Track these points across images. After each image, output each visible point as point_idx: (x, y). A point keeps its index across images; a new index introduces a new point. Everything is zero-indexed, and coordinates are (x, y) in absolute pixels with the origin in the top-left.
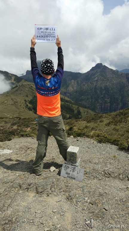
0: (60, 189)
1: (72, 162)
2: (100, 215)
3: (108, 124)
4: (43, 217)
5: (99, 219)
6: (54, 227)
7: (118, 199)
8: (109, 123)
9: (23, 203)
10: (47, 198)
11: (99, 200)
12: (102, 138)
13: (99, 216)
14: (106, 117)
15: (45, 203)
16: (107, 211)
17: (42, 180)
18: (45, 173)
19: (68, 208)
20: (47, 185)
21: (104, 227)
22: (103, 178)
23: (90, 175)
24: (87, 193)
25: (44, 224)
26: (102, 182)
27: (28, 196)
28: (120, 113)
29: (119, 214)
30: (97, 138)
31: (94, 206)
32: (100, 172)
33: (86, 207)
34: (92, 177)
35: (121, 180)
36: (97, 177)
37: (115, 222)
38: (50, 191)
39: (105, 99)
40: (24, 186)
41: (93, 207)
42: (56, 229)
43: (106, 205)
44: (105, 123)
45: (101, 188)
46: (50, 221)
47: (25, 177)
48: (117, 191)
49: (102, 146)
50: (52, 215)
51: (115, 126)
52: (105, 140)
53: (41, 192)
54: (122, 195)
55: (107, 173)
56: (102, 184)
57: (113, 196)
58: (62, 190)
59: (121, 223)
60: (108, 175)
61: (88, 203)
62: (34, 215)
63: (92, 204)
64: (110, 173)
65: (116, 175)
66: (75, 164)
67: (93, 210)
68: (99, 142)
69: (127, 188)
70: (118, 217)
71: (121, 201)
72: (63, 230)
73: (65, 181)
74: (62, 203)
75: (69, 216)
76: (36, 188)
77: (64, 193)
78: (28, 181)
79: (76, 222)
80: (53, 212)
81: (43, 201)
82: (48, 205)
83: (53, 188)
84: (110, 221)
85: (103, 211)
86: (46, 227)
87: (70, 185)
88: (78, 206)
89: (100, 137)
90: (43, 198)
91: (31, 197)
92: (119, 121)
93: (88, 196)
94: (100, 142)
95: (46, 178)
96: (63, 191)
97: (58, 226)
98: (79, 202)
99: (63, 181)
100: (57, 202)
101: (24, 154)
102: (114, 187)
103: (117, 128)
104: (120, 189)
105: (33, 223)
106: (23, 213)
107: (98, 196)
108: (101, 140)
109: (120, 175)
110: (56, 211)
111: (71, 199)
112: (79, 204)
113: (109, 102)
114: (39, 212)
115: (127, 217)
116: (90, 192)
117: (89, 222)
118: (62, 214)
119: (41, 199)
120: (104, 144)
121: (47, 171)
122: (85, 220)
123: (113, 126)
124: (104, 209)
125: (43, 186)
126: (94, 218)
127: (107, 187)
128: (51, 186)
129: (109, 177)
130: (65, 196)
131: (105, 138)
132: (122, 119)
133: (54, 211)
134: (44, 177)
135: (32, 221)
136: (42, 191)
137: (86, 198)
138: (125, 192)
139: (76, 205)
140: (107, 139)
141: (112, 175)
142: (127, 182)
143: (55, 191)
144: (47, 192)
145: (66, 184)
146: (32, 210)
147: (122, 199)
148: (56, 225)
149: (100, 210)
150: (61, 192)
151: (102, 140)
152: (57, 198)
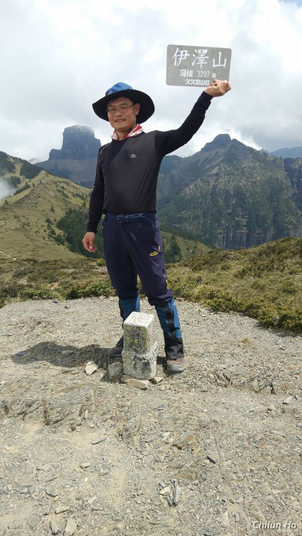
0: (104, 414)
1: (136, 350)
2: (197, 475)
3: (242, 274)
4: (55, 478)
5: (193, 482)
6: (81, 504)
7: (245, 434)
8: (244, 271)
9: (8, 448)
10: (70, 434)
11: (197, 439)
12: (220, 300)
13: (194, 475)
14: (236, 258)
15: (64, 448)
16: (214, 463)
17: (62, 394)
18: (73, 377)
19: (120, 456)
20: (72, 404)
21: (205, 501)
22: (211, 389)
23: (181, 381)
24: (170, 422)
25: (55, 497)
26: (209, 398)
27: (24, 431)
28: (269, 248)
29: (244, 471)
30: (209, 301)
31: (183, 452)
32: (205, 375)
33: (165, 455)
34: (185, 386)
35: (256, 392)
36: (196, 386)
37: (232, 490)
38: (79, 419)
39: (237, 218)
40: (16, 409)
41: (181, 455)
42: (84, 507)
43: (213, 450)
44: (233, 271)
45: (205, 411)
46: (72, 489)
47: (20, 387)
48: (242, 418)
49: (219, 318)
50: (79, 475)
51: (257, 279)
52: (226, 307)
53: (57, 421)
54: (256, 426)
55: (223, 376)
56: (207, 401)
57: (233, 429)
58: (107, 417)
59: (246, 492)
60: (225, 380)
61: (169, 446)
62: (34, 475)
63: (180, 448)
64: (228, 376)
65: (242, 381)
66: (144, 356)
67: (179, 462)
68: (214, 311)
69: (269, 411)
70: (239, 477)
71: (252, 440)
72: (101, 508)
73: (118, 395)
74: (105, 445)
75: (119, 477)
76: (45, 412)
77: (113, 423)
78: (28, 395)
79: (137, 489)
80: (81, 467)
81: (59, 441)
82: (71, 451)
83: (87, 411)
84: (219, 486)
85: (203, 464)
86: (59, 502)
87: (129, 403)
88: (145, 453)
89: (215, 299)
90: (59, 434)
91: (32, 433)
92: (267, 267)
93: (170, 430)
94: (215, 309)
95: (72, 388)
96: (111, 418)
97: (90, 501)
98: (147, 444)
99: (114, 395)
100: (93, 444)
101: (26, 336)
102: (237, 410)
103: (262, 282)
104: (251, 413)
105: (28, 495)
106: (7, 471)
107: (196, 430)
108: (218, 305)
109: (252, 380)
110: (88, 464)
111: (129, 436)
112: (148, 448)
113: (244, 226)
114: (46, 467)
115: (261, 477)
116: (175, 420)
117: (167, 489)
118: (102, 471)
119: (56, 437)
120: (225, 316)
121: (78, 373)
122: (160, 485)
123: (252, 278)
124: (208, 458)
125: (63, 406)
126: (181, 481)
127: (218, 408)
128: (82, 407)
129: (226, 386)
130: (115, 430)
131: (226, 300)
132: (273, 262)
133: (85, 465)
134: (67, 386)
135: (25, 490)
136: (59, 418)
137: (166, 434)
138: (263, 419)
139: (140, 450)
140: (231, 303)
141: (235, 382)
142: (268, 397)
143: (90, 419)
144: (72, 422)
145: (120, 403)
146: (31, 464)
147: (255, 435)
148: (85, 499)
149: (196, 460)
150: (107, 419)
151: (220, 305)
152: (94, 434)
